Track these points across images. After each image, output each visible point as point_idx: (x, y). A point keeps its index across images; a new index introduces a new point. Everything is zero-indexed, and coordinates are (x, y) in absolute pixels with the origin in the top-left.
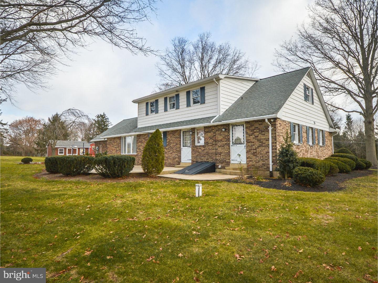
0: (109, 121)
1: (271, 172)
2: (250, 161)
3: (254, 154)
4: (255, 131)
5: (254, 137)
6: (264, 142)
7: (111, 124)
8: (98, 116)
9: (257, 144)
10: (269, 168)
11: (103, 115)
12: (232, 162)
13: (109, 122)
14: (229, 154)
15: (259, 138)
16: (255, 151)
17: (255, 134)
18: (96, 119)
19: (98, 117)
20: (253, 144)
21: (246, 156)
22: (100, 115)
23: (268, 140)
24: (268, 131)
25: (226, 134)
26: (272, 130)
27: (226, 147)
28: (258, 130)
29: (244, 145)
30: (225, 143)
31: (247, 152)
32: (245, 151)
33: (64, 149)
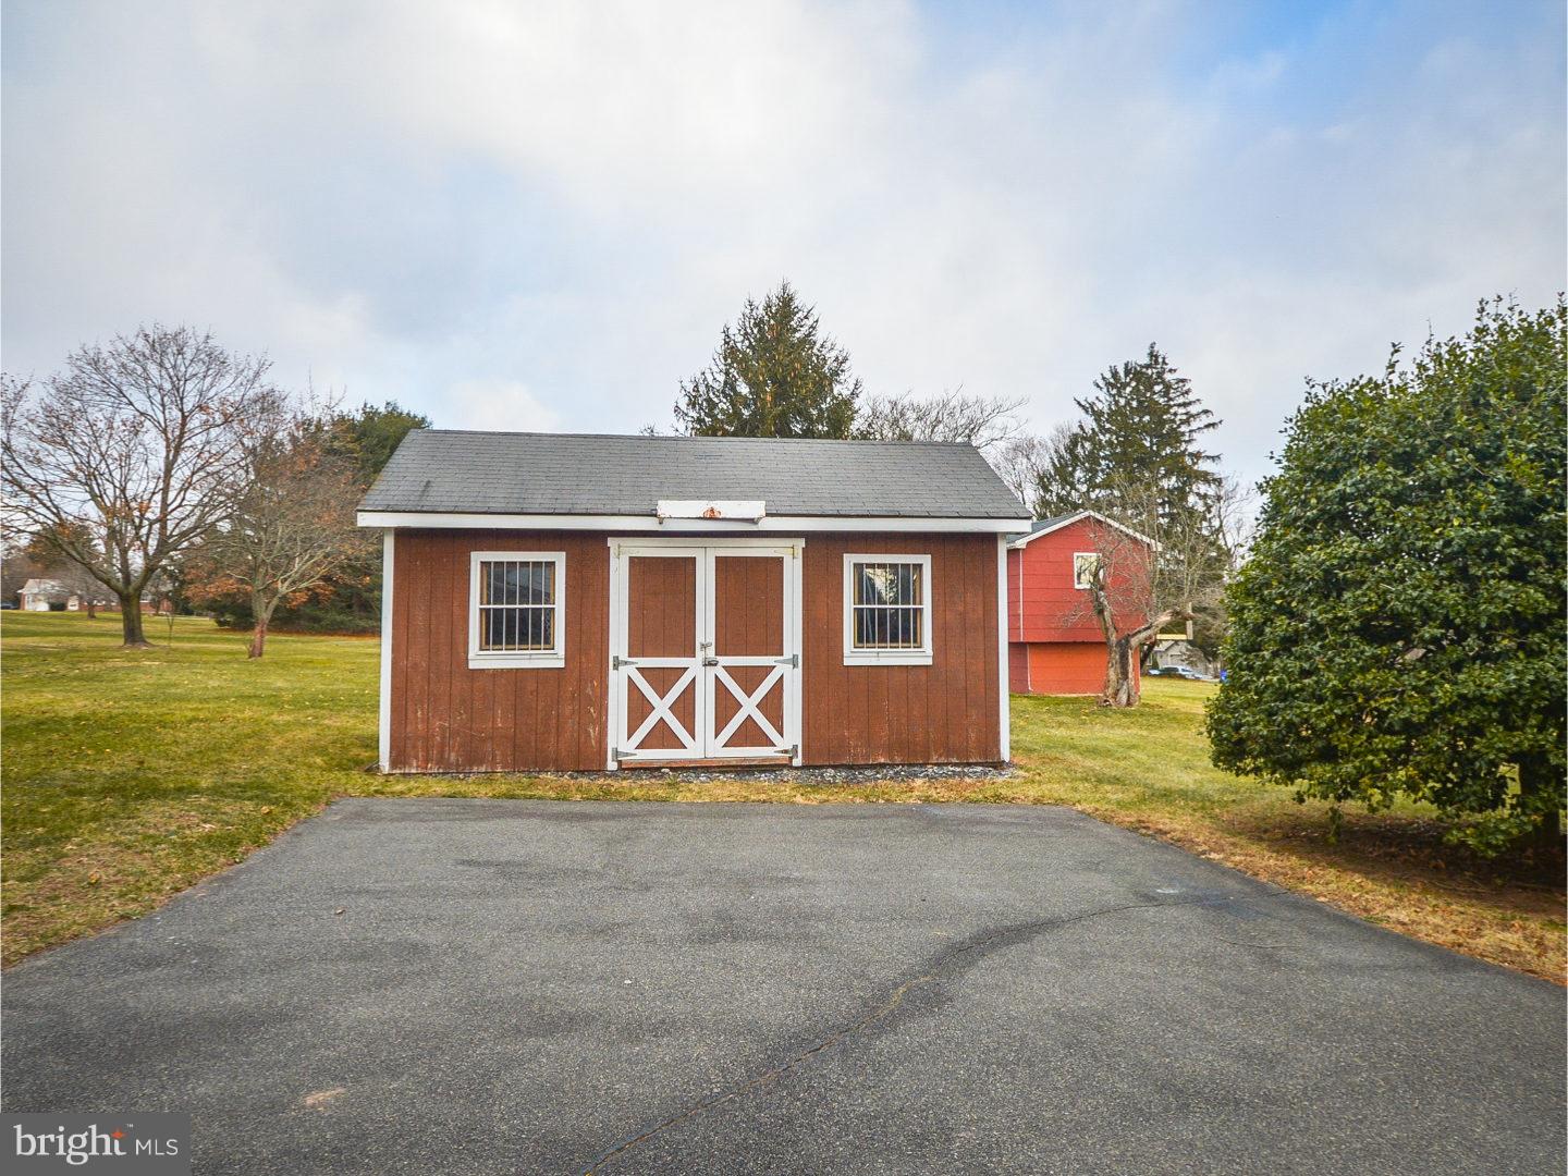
0: (1191, 397)
7: (1205, 420)
8: (1115, 374)
11: (1148, 366)
13: (1193, 409)
18: (1104, 403)
19: (1114, 383)
22: (1127, 372)
33: (559, 559)
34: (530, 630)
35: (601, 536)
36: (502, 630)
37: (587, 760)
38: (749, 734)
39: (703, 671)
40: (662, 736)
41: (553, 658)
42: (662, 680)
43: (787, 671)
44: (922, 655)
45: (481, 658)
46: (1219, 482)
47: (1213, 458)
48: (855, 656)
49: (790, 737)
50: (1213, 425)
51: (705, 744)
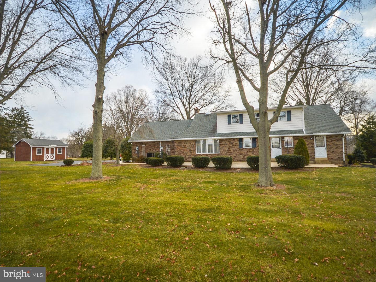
1: (344, 162)
2: (330, 156)
3: (332, 152)
4: (333, 140)
5: (332, 143)
6: (339, 146)
9: (335, 147)
10: (343, 159)
12: (316, 157)
14: (314, 152)
15: (335, 144)
16: (333, 151)
17: (333, 141)
20: (331, 147)
21: (326, 153)
23: (342, 145)
24: (342, 140)
25: (312, 141)
26: (344, 140)
27: (312, 148)
28: (335, 140)
29: (324, 148)
30: (312, 146)
31: (327, 151)
32: (326, 151)
33: (42, 148)
34: (40, 153)
35: (44, 147)
36: (38, 153)
37: (43, 160)
38: (52, 158)
39: (50, 155)
40: (47, 159)
41: (41, 154)
42: (47, 155)
43: (54, 155)
44: (61, 154)
45: (37, 154)
46: (33, 129)
47: (32, 125)
48: (58, 154)
49: (54, 159)
50: (33, 120)
51: (50, 159)
